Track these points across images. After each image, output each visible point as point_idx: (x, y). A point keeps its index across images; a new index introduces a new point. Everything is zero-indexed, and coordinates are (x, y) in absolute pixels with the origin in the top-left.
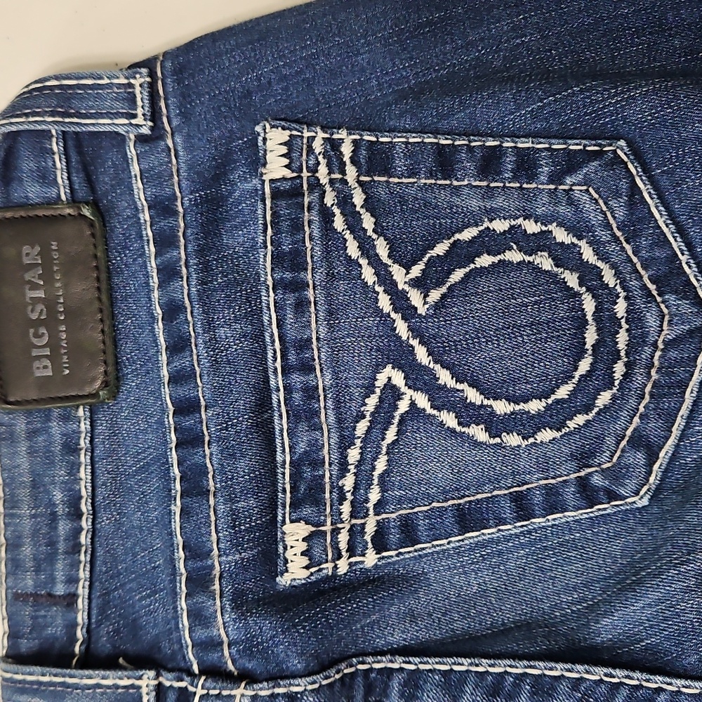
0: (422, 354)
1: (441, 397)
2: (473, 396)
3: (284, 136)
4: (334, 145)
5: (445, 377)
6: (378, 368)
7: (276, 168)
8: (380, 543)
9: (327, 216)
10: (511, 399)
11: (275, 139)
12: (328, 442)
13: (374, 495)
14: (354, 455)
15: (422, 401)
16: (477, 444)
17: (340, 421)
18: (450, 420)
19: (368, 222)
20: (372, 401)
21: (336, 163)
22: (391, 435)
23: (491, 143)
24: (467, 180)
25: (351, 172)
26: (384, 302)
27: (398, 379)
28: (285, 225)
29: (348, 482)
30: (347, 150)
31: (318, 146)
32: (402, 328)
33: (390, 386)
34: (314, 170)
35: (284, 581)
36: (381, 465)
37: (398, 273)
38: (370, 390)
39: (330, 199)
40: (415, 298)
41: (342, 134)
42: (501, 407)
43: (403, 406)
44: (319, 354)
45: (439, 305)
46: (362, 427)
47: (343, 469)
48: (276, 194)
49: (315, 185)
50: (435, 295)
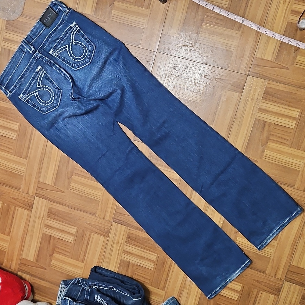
0: (71, 47)
1: (69, 51)
2: (71, 52)
3: (75, 24)
4: (78, 28)
5: (71, 49)
6: (67, 45)
7: (72, 25)
8: (57, 56)
9: (72, 32)
10: (74, 55)
11: (74, 23)
12: (59, 46)
13: (59, 53)
14: (60, 49)
15: (68, 50)
16: (69, 56)
17: (61, 46)
18: (68, 52)
19: (74, 35)
20: (64, 47)
21: (76, 29)
22: (64, 50)
23: (87, 38)
24: (83, 39)
25: (77, 31)
26: (71, 41)
27: (68, 47)
28: (69, 29)
29: (58, 50)
30: (78, 29)
31: (76, 27)
32: (71, 44)
33: (66, 47)
34: (74, 28)
35: (49, 52)
36: (61, 51)
37: (73, 40)
38: (65, 46)
39: (73, 31)
40: (73, 43)
41: (79, 28)
42: (72, 55)
43: (66, 49)
44: (64, 40)
45: (74, 45)
46: (62, 48)
47: (58, 49)
48: (70, 27)
49: (73, 29)
50: (75, 44)
